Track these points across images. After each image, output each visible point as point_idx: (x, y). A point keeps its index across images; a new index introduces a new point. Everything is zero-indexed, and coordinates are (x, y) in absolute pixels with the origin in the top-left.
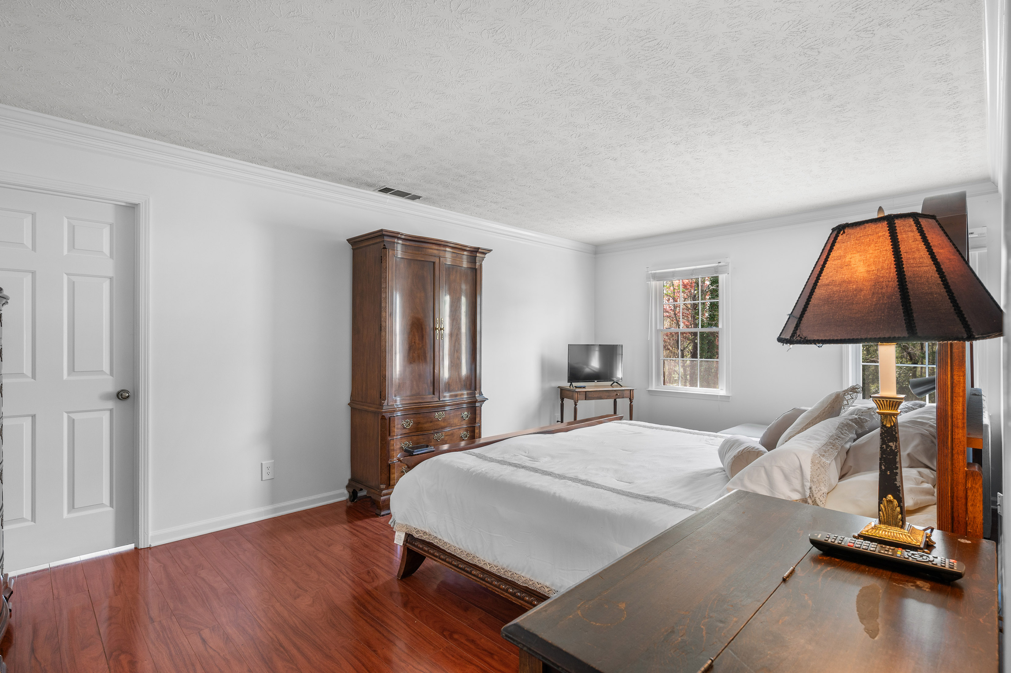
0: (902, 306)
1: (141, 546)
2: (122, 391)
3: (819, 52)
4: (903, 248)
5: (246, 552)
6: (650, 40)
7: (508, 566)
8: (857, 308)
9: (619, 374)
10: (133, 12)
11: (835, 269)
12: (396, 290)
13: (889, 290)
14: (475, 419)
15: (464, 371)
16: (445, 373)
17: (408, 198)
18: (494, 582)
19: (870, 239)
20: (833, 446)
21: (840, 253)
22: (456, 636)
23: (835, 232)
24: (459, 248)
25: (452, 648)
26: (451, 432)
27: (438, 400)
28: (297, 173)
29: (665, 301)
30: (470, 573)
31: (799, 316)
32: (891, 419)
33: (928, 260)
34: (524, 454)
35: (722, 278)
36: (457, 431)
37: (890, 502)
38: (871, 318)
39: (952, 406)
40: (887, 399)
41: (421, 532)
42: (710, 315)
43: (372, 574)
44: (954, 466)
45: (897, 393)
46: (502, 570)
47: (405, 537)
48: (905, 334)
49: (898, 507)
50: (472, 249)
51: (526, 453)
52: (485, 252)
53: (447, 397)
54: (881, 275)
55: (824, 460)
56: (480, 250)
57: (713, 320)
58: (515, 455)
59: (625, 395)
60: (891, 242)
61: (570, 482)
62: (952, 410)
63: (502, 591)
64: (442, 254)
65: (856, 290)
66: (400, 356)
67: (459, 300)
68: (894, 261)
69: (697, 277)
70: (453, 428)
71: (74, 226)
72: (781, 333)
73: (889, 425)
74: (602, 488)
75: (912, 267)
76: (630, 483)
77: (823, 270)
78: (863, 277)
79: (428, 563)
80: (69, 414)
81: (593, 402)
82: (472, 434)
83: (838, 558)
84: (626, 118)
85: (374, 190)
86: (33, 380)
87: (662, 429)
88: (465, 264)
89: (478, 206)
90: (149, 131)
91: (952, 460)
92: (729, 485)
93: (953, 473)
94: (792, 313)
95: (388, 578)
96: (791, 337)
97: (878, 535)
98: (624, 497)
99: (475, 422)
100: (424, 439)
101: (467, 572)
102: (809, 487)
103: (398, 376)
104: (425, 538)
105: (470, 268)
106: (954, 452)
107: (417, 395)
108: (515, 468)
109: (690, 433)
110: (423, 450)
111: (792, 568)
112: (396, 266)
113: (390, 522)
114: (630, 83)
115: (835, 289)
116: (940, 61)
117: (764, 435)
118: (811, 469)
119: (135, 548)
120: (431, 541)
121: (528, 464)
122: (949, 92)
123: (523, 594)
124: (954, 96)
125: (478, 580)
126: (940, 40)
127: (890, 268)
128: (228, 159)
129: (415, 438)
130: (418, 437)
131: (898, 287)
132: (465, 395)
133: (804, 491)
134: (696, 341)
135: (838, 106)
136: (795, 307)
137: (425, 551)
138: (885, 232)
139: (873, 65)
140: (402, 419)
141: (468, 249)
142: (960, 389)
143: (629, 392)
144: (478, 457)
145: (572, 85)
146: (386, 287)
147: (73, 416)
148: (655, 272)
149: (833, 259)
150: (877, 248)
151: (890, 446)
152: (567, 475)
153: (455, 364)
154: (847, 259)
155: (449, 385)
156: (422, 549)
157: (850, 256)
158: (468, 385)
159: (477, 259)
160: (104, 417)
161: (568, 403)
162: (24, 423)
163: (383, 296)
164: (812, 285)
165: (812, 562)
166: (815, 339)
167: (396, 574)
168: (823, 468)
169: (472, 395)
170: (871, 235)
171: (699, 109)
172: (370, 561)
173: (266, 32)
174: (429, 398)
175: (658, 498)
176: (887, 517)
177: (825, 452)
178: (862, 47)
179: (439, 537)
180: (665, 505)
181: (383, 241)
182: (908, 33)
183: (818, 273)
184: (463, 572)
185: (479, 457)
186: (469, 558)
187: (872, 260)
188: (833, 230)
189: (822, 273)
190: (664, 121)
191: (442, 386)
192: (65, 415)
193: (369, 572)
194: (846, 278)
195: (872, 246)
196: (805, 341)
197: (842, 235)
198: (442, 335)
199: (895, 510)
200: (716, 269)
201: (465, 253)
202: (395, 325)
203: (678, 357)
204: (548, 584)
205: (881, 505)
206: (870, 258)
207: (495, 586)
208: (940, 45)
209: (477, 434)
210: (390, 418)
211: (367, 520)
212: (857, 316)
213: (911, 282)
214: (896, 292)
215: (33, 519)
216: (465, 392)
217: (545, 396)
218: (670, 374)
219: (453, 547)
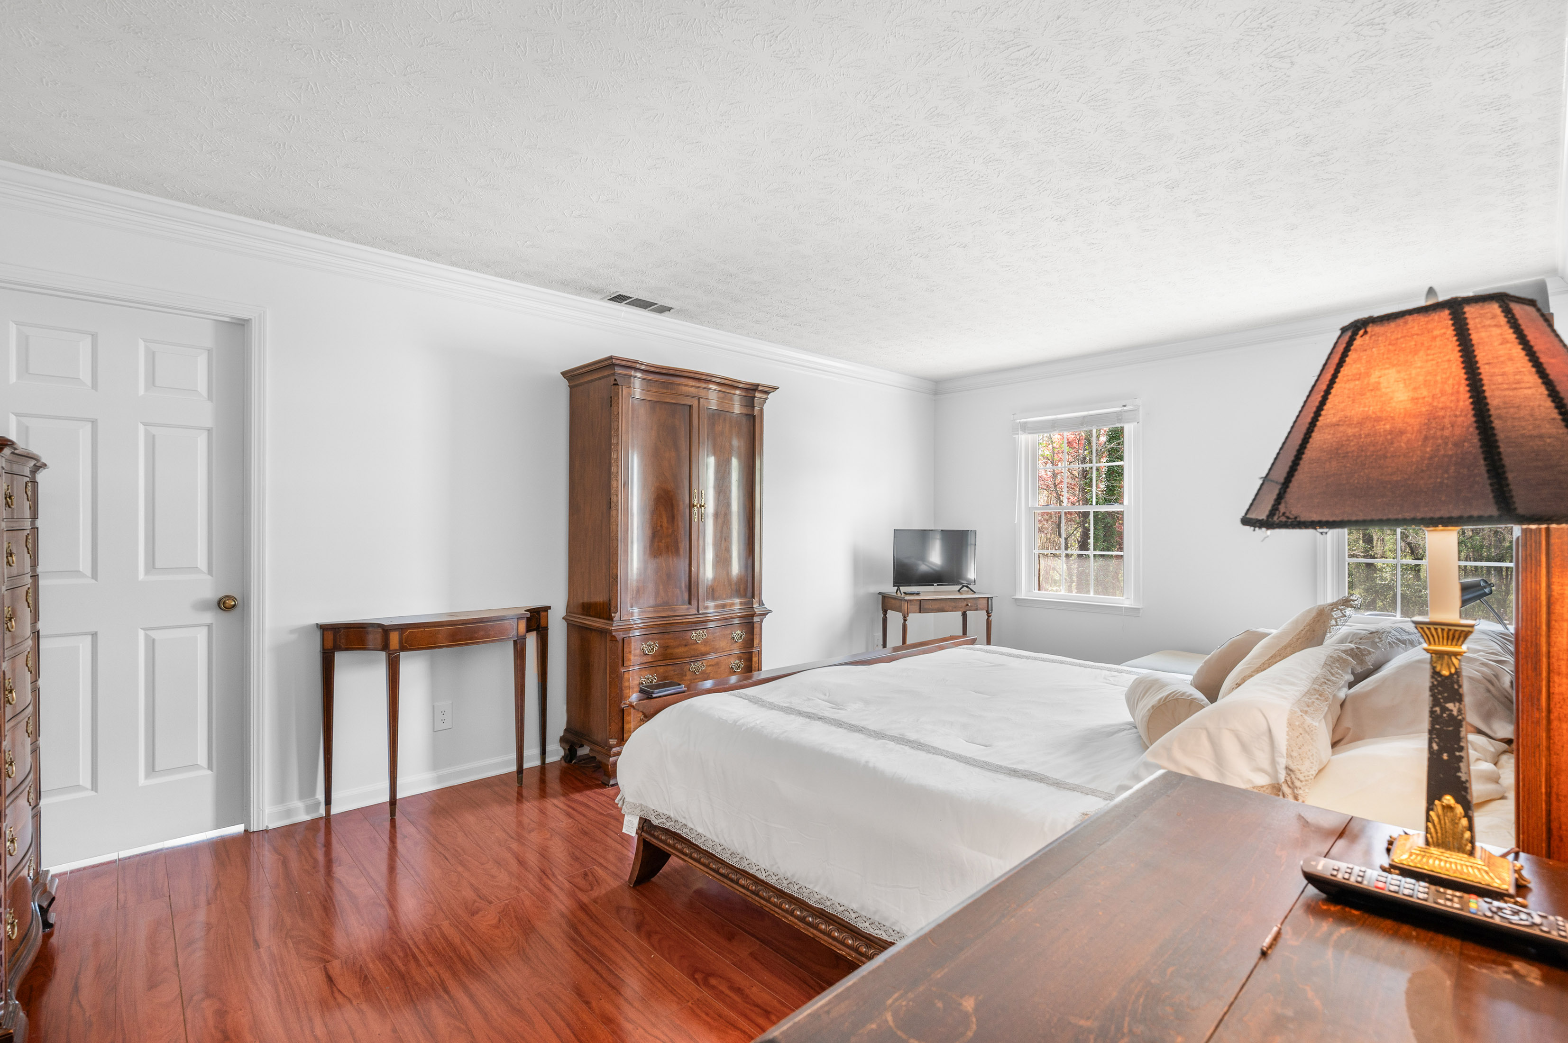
0: (1485, 459)
1: (254, 828)
2: (226, 597)
3: (1292, 62)
4: (1481, 356)
5: (407, 839)
6: (1019, 47)
7: (793, 876)
8: (1393, 465)
9: (971, 574)
10: (217, 17)
11: (1349, 397)
12: (633, 447)
13: (1458, 431)
14: (752, 640)
15: (736, 568)
16: (708, 572)
17: (653, 310)
18: (772, 899)
19: (1416, 342)
20: (1320, 695)
21: (1359, 369)
22: (713, 981)
23: (1349, 334)
24: (728, 385)
25: (706, 1001)
26: (716, 660)
27: (696, 613)
28: (486, 273)
29: (1041, 466)
30: (737, 883)
31: (1282, 480)
32: (1450, 662)
33: (1531, 378)
34: (823, 697)
35: (1129, 430)
36: (725, 660)
37: (1449, 808)
38: (1422, 482)
39: (1549, 636)
40: (1443, 627)
41: (662, 816)
42: (1107, 487)
43: (591, 878)
44: (1552, 741)
45: (1460, 617)
46: (784, 881)
47: (639, 823)
48: (1493, 511)
49: (1464, 817)
50: (748, 386)
51: (825, 695)
52: (768, 390)
53: (710, 608)
54: (1440, 405)
55: (1308, 720)
56: (760, 388)
57: (1113, 493)
58: (809, 699)
59: (979, 606)
60: (1459, 345)
61: (891, 745)
62: (1549, 644)
63: (784, 914)
64: (702, 393)
65: (1391, 432)
66: (638, 546)
67: (728, 462)
68: (1467, 379)
69: (1090, 428)
70: (718, 655)
71: (154, 353)
72: (1248, 510)
73: (1445, 673)
74: (942, 755)
75: (1501, 390)
76: (986, 746)
77: (1327, 399)
78: (1405, 409)
79: (674, 862)
80: (148, 632)
81: (931, 616)
82: (748, 663)
83: (1357, 908)
84: (981, 179)
85: (602, 299)
86: (93, 581)
87: (1036, 659)
88: (737, 409)
89: (757, 321)
90: (264, 210)
91: (1549, 730)
92: (1147, 756)
93: (1550, 754)
94: (1268, 475)
95: (614, 884)
96: (1268, 517)
97: (1426, 867)
98: (977, 770)
99: (753, 646)
100: (674, 671)
101: (732, 880)
102: (1284, 766)
103: (635, 577)
104: (668, 825)
105: (746, 415)
106: (1552, 717)
107: (665, 604)
108: (808, 720)
109: (1080, 665)
110: (668, 690)
111: (1275, 929)
112: (633, 411)
113: (618, 799)
114: (987, 121)
115: (1350, 431)
116: (1491, 75)
117: (1198, 671)
118: (1288, 735)
119: (245, 831)
120: (678, 831)
121: (828, 713)
122: (1502, 127)
123: (816, 919)
124: (1509, 134)
125: (748, 893)
126: (1495, 38)
127: (1458, 392)
128: (382, 252)
129: (661, 670)
130: (666, 667)
131: (1475, 425)
132: (737, 605)
133: (1276, 771)
134: (1086, 525)
135: (1318, 155)
136: (1273, 464)
137: (669, 845)
138: (1447, 328)
139: (1380, 84)
140: (642, 641)
141: (741, 386)
142: (1563, 607)
143: (985, 601)
144: (751, 701)
145: (897, 125)
146: (618, 443)
147: (153, 634)
148: (1025, 420)
149: (1345, 379)
150: (1430, 357)
151: (1448, 709)
152: (888, 733)
153: (722, 559)
154: (1373, 379)
155: (713, 590)
156: (664, 842)
157: (1377, 373)
158: (742, 589)
159: (756, 400)
160: (198, 636)
161: (895, 618)
162: (81, 645)
163: (614, 456)
164: (1307, 426)
165: (1310, 916)
166: (1313, 519)
167: (627, 878)
168: (1309, 734)
169: (749, 605)
170: (1417, 335)
171: (1096, 163)
172: (589, 856)
173: (421, 46)
174: (683, 609)
175: (1030, 772)
176: (1442, 834)
177: (1308, 706)
178: (1363, 52)
179: (690, 825)
180: (1042, 784)
181: (614, 374)
182: (1441, 26)
183: (1317, 404)
184: (725, 880)
185: (753, 702)
186: (735, 860)
187: (1421, 378)
188: (1344, 330)
189: (1325, 404)
190: (1040, 183)
191: (702, 591)
192: (141, 634)
193: (586, 875)
194: (1370, 412)
195: (1421, 353)
196: (1295, 523)
197: (1362, 336)
198: (702, 515)
199: (1457, 824)
200: (1119, 416)
201: (738, 392)
202: (632, 500)
203: (1059, 548)
204: (855, 906)
205: (1431, 813)
206: (1418, 375)
207: (775, 905)
208: (1493, 47)
209: (755, 663)
210: (623, 640)
211: (588, 792)
212: (1395, 479)
213: (1500, 417)
214: (1471, 435)
215: (94, 787)
216: (737, 601)
217: (859, 608)
218: (1047, 573)
219: (710, 842)
